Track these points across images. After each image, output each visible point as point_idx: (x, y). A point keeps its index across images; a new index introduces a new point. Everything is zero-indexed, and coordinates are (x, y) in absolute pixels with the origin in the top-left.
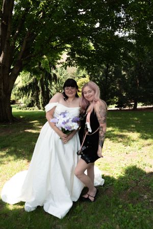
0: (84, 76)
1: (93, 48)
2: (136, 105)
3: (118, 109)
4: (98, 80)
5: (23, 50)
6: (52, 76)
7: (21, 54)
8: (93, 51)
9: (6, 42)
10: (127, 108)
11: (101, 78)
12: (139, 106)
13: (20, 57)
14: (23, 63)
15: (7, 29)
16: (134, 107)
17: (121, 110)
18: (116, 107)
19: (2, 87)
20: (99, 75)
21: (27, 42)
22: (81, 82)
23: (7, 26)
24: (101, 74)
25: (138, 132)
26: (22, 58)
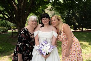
1: (63, 2)
2: (82, 29)
3: (74, 31)
4: (65, 17)
5: (31, 3)
10: (79, 30)
11: (66, 16)
12: (84, 29)
14: (32, 9)
17: (75, 31)
19: (22, 20)
24: (66, 15)
25: (88, 42)
26: (31, 7)
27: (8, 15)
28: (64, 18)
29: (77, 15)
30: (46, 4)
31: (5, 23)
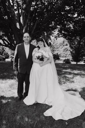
0: (67, 45)
1: (72, 28)
6: (49, 43)
8: (72, 30)
9: (26, 24)
11: (76, 46)
15: (27, 17)
18: (84, 62)
20: (75, 44)
21: (37, 24)
22: (65, 48)
23: (28, 16)
26: (34, 32)
27: (8, 41)
28: (74, 48)
31: (2, 51)
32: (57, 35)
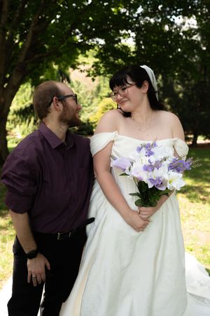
2: (195, 139)
7: (24, 53)
8: (134, 52)
12: (201, 140)
13: (22, 58)
14: (29, 67)
16: (193, 142)
21: (35, 34)
26: (26, 59)
29: (180, 92)
30: (80, 52)
32: (92, 69)
